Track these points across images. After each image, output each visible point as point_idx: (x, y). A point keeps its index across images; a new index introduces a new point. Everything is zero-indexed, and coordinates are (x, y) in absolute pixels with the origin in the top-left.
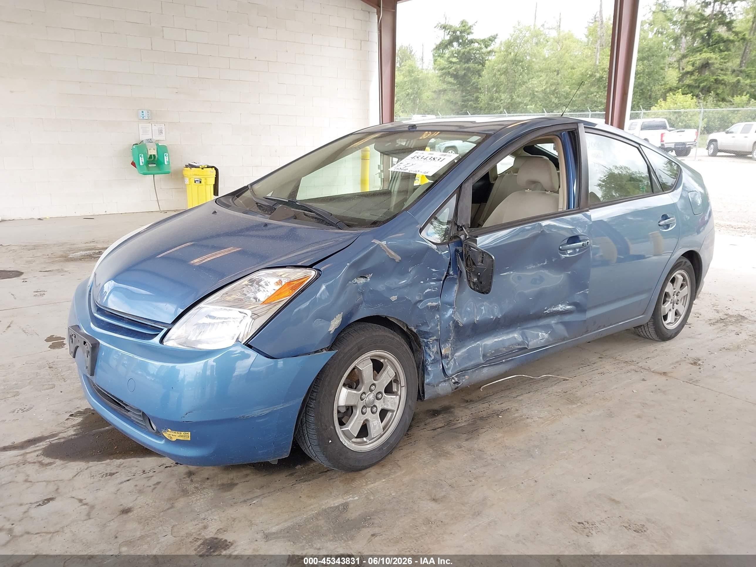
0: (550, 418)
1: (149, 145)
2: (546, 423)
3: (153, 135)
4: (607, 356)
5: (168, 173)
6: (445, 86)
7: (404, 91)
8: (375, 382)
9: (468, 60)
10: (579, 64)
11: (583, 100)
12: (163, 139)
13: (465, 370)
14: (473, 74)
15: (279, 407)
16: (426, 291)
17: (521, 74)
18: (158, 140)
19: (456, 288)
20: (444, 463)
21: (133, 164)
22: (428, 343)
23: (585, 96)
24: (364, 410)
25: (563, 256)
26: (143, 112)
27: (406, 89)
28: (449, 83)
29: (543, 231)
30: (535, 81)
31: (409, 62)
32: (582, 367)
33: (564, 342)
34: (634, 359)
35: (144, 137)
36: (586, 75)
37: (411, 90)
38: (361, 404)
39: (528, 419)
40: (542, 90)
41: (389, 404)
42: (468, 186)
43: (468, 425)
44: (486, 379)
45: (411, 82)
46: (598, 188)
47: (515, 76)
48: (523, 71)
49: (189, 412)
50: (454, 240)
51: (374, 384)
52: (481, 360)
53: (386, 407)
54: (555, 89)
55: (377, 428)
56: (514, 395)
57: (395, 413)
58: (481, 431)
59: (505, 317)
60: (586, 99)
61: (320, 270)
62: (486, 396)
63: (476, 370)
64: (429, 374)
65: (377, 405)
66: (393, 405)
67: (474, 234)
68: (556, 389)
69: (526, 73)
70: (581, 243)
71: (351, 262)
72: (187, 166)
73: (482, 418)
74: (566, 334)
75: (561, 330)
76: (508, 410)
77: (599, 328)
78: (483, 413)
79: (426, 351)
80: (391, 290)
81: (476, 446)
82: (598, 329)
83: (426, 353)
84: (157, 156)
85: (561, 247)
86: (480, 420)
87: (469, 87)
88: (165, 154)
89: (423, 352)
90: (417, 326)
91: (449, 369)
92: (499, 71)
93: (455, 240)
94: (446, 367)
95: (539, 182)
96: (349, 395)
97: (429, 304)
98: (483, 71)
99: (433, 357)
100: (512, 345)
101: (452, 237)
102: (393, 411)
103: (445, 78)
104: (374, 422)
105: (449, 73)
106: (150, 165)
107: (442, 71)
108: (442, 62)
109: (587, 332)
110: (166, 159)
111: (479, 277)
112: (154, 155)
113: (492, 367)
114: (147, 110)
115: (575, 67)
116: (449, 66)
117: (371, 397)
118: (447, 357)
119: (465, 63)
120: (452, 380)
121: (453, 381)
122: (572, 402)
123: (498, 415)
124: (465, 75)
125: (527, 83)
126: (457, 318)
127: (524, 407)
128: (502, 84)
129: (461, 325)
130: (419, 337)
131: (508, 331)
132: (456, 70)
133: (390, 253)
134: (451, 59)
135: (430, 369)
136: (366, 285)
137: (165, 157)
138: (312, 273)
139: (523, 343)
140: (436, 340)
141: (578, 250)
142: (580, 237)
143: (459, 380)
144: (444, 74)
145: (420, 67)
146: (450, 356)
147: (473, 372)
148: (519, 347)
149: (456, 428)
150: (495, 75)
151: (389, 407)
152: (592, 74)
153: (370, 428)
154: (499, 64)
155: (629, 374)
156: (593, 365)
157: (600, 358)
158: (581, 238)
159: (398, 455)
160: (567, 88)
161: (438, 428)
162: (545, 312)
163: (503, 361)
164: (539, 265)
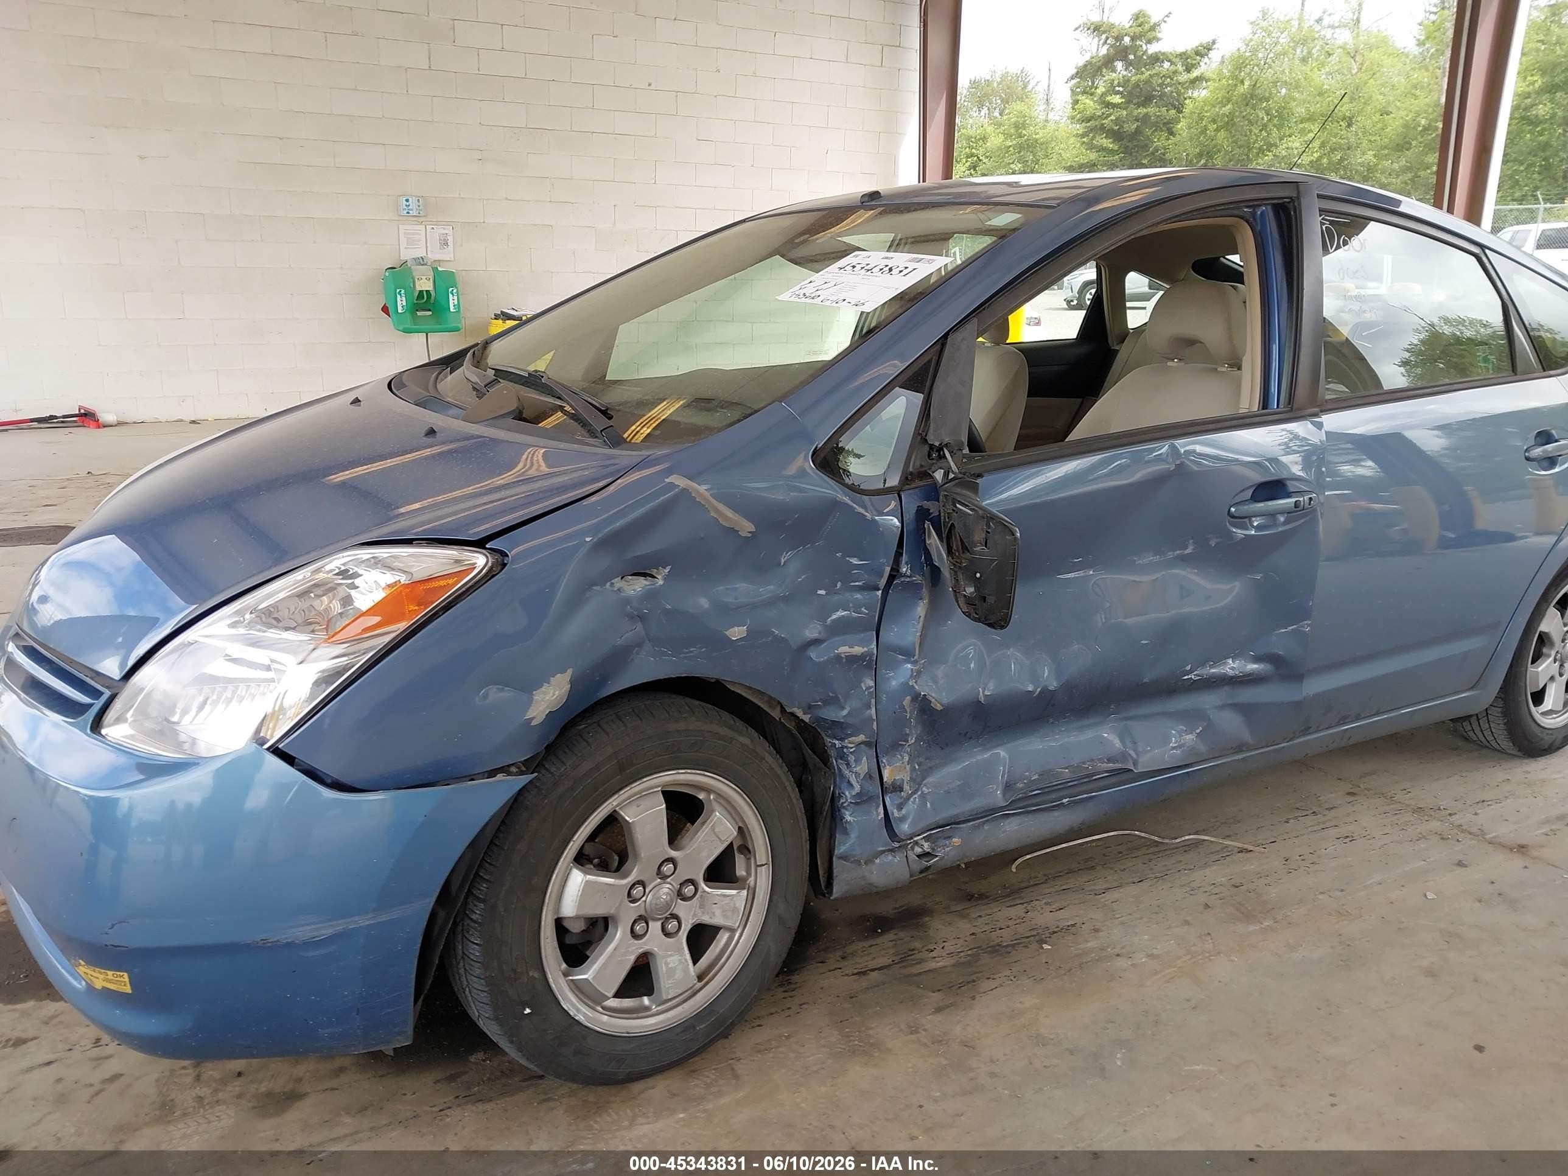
0: (1180, 958)
1: (418, 271)
2: (1167, 971)
3: (429, 249)
4: (1369, 790)
5: (457, 330)
6: (1093, 156)
7: (1005, 167)
8: (674, 854)
9: (1147, 100)
10: (1398, 104)
11: (1406, 183)
12: (448, 258)
13: (954, 822)
14: (1156, 130)
15: (362, 921)
16: (834, 617)
17: (1264, 127)
18: (439, 261)
19: (921, 609)
20: (858, 1074)
21: (385, 309)
22: (845, 750)
23: (1410, 175)
24: (638, 928)
25: (1240, 533)
26: (407, 200)
27: (1009, 164)
28: (1101, 149)
29: (1182, 464)
30: (1296, 143)
31: (1018, 106)
32: (1296, 818)
33: (1240, 756)
34: (1443, 804)
35: (408, 254)
36: (1415, 128)
37: (1020, 165)
38: (630, 912)
39: (1119, 959)
40: (1311, 162)
41: (718, 912)
42: (964, 339)
43: (953, 965)
44: (1013, 847)
45: (1020, 148)
46: (1402, 369)
47: (1251, 131)
48: (1269, 120)
49: (120, 923)
50: (919, 483)
51: (671, 860)
52: (997, 796)
53: (706, 919)
54: (1342, 159)
55: (679, 975)
56: (1101, 885)
57: (737, 935)
58: (986, 985)
59: (1068, 688)
60: (1412, 180)
61: (504, 555)
62: (1023, 885)
63: (984, 823)
64: (846, 833)
65: (681, 914)
66: (729, 914)
67: (973, 467)
68: (1216, 875)
69: (1275, 126)
70: (1293, 500)
71: (600, 535)
72: (497, 317)
73: (997, 950)
74: (1246, 736)
75: (1231, 724)
76: (1073, 929)
77: (1343, 720)
78: (1005, 933)
79: (839, 769)
80: (729, 612)
81: (958, 1029)
82: (1338, 724)
83: (842, 776)
84: (433, 294)
85: (1233, 509)
86: (990, 953)
87: (1145, 157)
88: (451, 289)
89: (834, 773)
90: (810, 707)
91: (903, 819)
92: (1214, 121)
93: (921, 483)
94: (895, 813)
95: (1201, 343)
96: (588, 889)
97: (844, 650)
98: (1179, 121)
99: (857, 788)
100: (1092, 760)
101: (911, 474)
102: (732, 931)
103: (1092, 139)
104: (669, 959)
105: (1102, 128)
106: (419, 313)
107: (1088, 124)
108: (1089, 104)
109: (1306, 731)
110: (453, 301)
111: (977, 583)
112: (427, 291)
113: (1031, 816)
114: (416, 196)
115: (1390, 109)
116: (1103, 114)
117: (665, 891)
118: (897, 788)
119: (1139, 105)
120: (912, 849)
121: (918, 850)
122: (1248, 917)
123: (1042, 942)
124: (1138, 131)
125: (1277, 146)
126: (923, 687)
127: (1116, 922)
128: (1219, 151)
129: (939, 707)
130: (823, 734)
131: (1086, 722)
132: (1117, 121)
133: (720, 513)
134: (1109, 98)
135: (848, 818)
136: (650, 595)
137: (450, 295)
138: (480, 560)
139: (1124, 756)
140: (867, 744)
141: (1282, 519)
142: (1288, 483)
143: (933, 849)
144: (1091, 130)
145: (1042, 117)
146: (906, 787)
147: (975, 827)
148: (1111, 766)
149: (920, 974)
150: (1204, 131)
151: (717, 920)
152: (1430, 125)
153: (657, 973)
154: (1214, 106)
155: (1423, 845)
156: (1327, 812)
157: (1349, 794)
158: (1292, 486)
159: (744, 1042)
160: (1370, 156)
161: (873, 970)
162: (1186, 677)
163: (1065, 801)
164: (1170, 555)
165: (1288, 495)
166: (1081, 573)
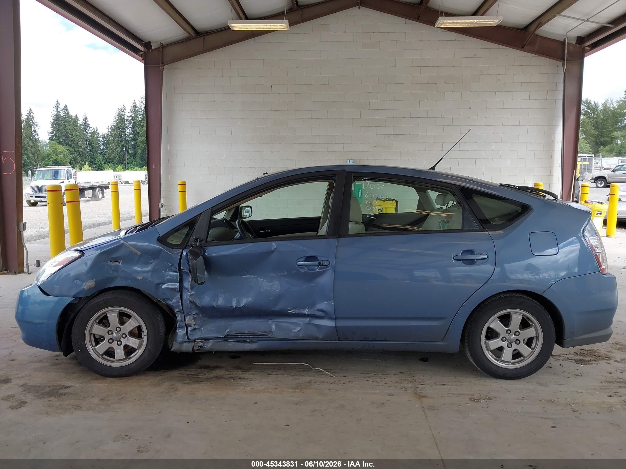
8: (120, 326)
13: (208, 339)
16: (167, 278)
19: (190, 279)
24: (110, 341)
25: (302, 270)
26: (349, 161)
33: (317, 342)
38: (108, 337)
53: (129, 344)
55: (120, 355)
57: (138, 351)
61: (84, 254)
65: (122, 341)
66: (135, 345)
70: (318, 262)
74: (318, 335)
80: (137, 273)
85: (298, 263)
90: (164, 300)
91: (192, 334)
94: (189, 332)
97: (169, 286)
99: (178, 323)
101: (189, 245)
110: (360, 194)
113: (237, 343)
114: (352, 160)
117: (118, 334)
126: (194, 300)
129: (200, 306)
135: (177, 331)
140: (180, 312)
142: (317, 257)
143: (203, 345)
146: (193, 326)
147: (216, 342)
151: (132, 345)
153: (115, 353)
162: (289, 311)
163: (248, 341)
164: (279, 274)
165: (318, 260)
166: (249, 276)
